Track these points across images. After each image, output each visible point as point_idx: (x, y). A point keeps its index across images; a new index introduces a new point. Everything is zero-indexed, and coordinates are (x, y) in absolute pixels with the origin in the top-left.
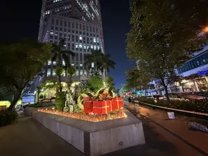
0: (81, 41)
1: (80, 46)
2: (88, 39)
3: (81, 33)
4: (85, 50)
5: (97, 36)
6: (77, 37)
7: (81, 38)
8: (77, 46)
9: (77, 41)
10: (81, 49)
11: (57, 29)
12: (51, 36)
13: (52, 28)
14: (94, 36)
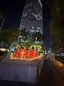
0: (33, 29)
1: (32, 31)
2: (35, 28)
3: (33, 26)
4: (34, 32)
5: (40, 27)
6: (31, 28)
7: (33, 28)
8: (31, 31)
9: (31, 29)
10: (32, 32)
11: (25, 25)
12: (22, 28)
13: (23, 25)
14: (38, 27)
